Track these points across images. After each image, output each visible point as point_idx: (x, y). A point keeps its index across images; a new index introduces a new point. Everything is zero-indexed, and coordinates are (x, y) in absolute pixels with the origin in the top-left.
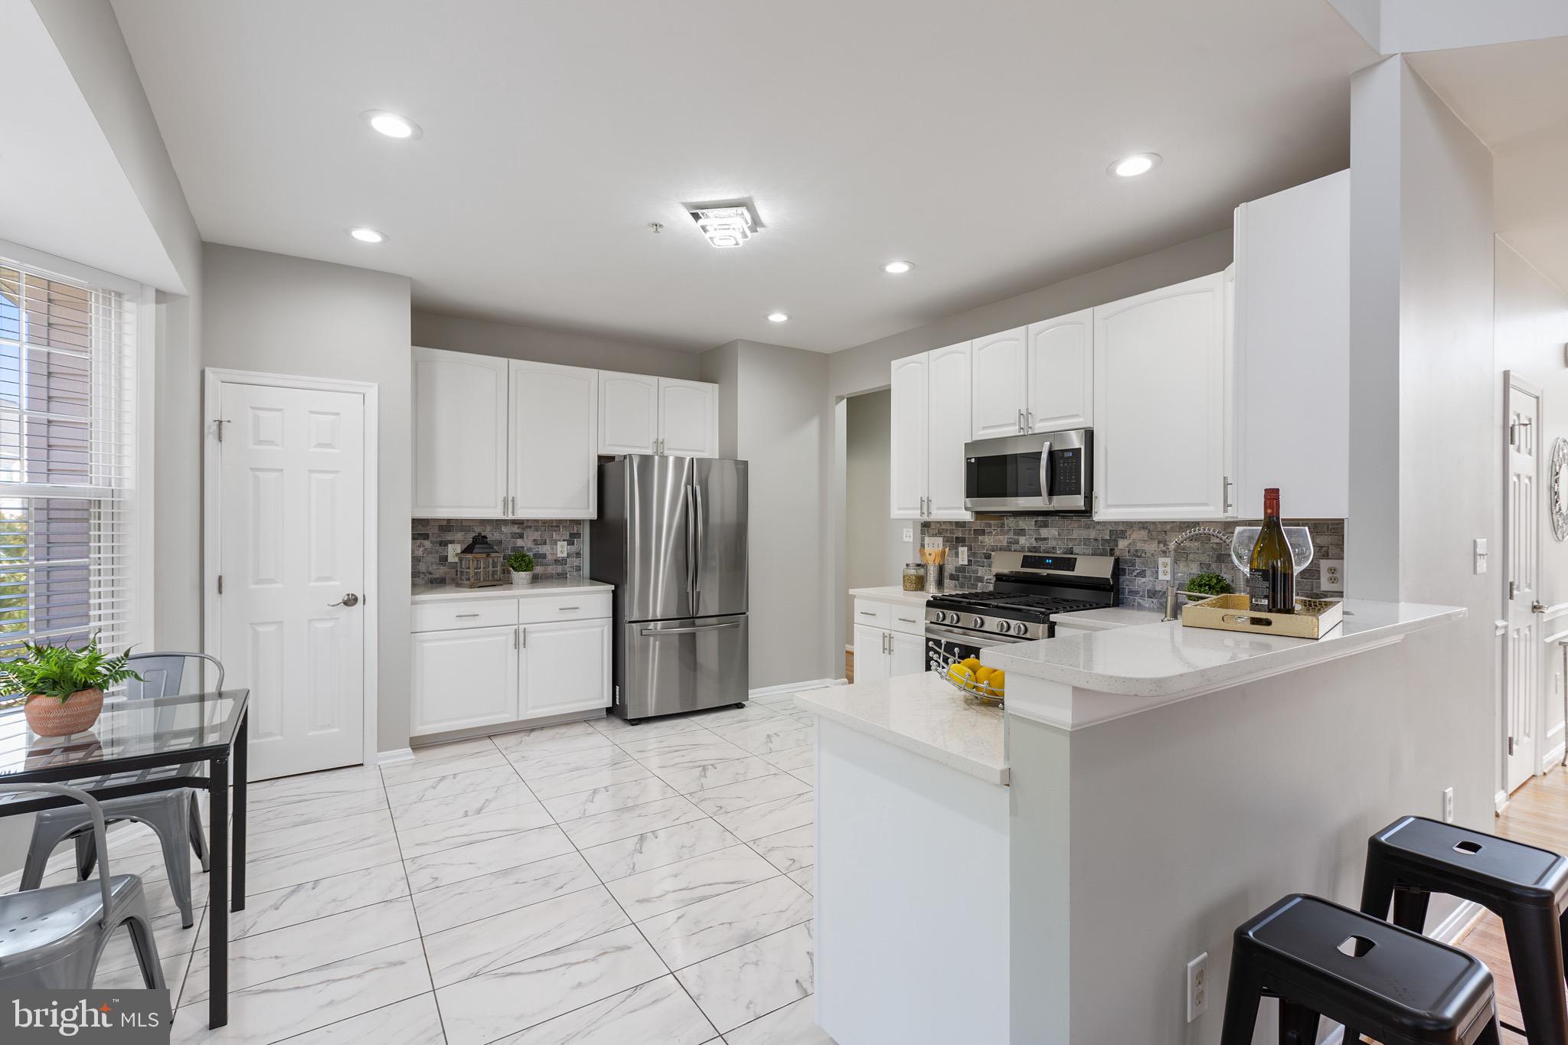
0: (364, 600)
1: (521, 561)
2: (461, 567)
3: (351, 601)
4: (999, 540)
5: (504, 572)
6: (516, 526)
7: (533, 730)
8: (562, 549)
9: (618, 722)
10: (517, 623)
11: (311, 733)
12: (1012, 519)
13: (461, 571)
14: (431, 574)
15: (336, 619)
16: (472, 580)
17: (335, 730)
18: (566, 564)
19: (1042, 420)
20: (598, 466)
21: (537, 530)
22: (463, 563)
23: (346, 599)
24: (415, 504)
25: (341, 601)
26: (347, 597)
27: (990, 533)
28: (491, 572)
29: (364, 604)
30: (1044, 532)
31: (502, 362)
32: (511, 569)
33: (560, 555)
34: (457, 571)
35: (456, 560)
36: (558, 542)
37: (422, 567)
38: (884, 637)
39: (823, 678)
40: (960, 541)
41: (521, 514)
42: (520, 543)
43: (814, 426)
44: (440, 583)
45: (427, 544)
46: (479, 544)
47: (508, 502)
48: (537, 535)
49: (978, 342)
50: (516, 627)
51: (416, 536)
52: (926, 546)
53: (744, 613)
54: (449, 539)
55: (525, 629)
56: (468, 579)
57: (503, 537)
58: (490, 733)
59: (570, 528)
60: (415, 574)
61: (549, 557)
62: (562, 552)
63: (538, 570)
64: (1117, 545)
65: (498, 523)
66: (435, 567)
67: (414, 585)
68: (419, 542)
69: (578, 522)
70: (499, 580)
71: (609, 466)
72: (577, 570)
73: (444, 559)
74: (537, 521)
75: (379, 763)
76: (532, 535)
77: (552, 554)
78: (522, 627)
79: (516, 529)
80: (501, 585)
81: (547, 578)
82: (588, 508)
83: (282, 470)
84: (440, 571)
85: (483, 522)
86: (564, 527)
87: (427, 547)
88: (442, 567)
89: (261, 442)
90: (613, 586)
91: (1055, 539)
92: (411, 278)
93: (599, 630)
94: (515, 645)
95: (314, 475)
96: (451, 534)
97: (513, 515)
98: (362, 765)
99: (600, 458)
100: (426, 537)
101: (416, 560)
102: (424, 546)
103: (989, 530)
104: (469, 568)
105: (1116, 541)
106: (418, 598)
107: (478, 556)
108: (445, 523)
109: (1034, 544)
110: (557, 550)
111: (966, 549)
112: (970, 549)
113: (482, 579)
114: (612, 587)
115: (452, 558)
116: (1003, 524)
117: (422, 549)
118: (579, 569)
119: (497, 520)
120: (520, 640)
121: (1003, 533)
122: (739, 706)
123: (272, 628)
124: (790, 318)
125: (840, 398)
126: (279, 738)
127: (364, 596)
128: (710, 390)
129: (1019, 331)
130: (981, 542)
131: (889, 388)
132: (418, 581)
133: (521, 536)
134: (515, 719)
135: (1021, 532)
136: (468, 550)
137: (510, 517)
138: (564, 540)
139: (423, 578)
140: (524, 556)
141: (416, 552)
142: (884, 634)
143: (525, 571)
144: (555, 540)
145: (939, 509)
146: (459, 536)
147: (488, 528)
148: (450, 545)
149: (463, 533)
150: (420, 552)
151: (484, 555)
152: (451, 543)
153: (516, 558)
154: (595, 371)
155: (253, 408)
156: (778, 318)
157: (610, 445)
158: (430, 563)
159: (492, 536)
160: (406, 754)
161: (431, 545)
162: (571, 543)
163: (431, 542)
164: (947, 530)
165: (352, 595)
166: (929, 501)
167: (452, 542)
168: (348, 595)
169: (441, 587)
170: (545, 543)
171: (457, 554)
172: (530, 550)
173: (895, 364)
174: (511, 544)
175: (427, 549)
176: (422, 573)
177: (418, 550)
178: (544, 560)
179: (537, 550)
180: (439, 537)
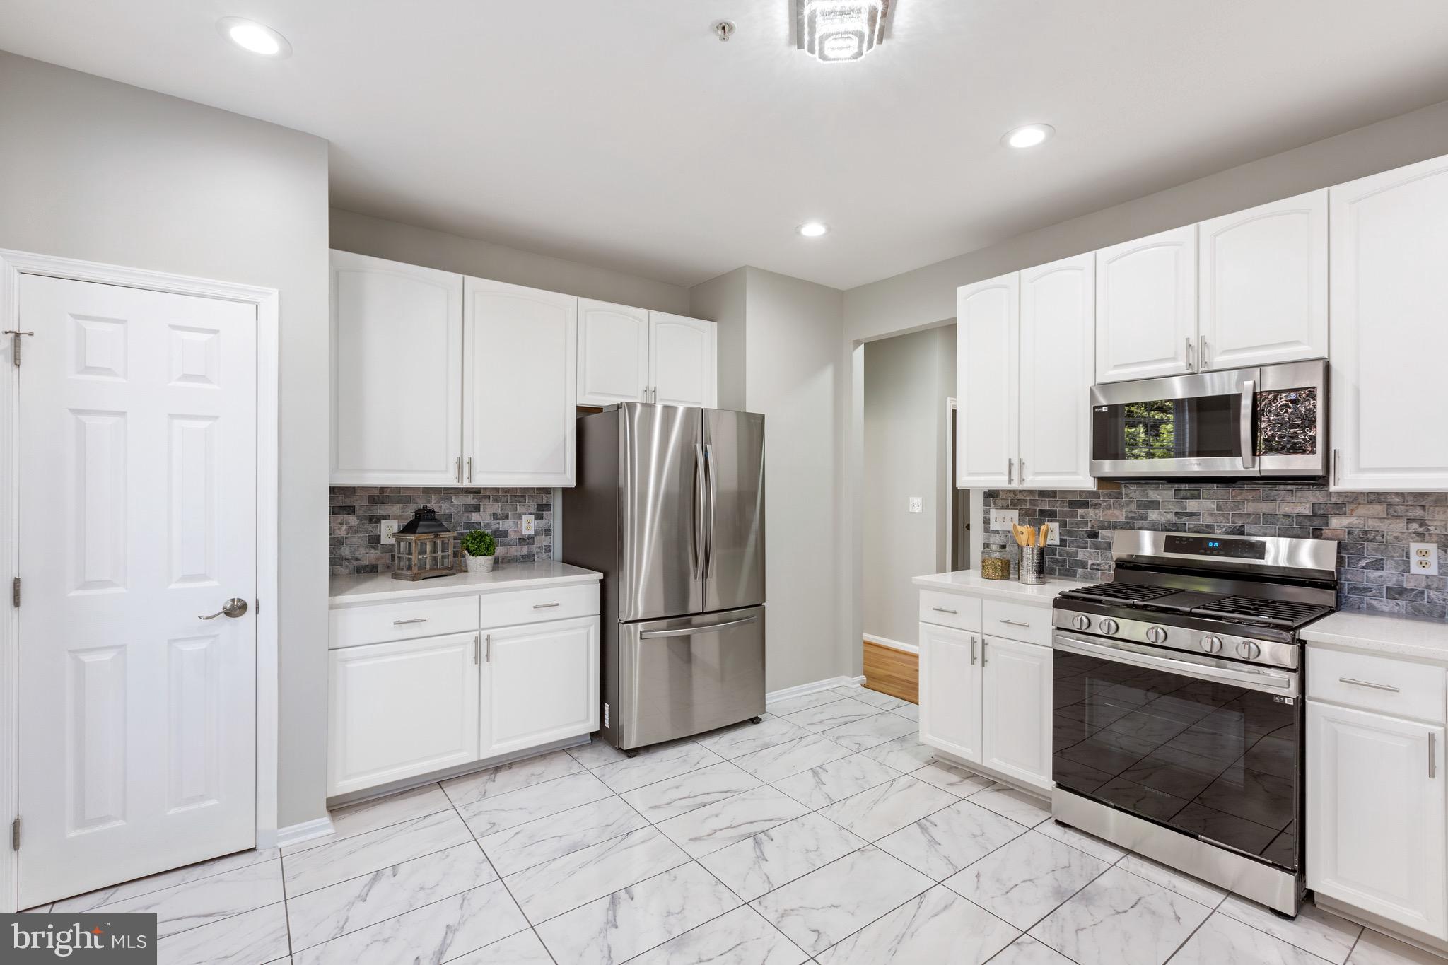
0: (257, 608)
1: (481, 543)
2: (399, 552)
3: (236, 609)
4: (1113, 515)
5: (455, 555)
6: (470, 496)
7: (497, 769)
8: (528, 525)
9: (608, 752)
10: (478, 628)
11: (172, 812)
12: (1133, 488)
13: (399, 558)
14: (357, 560)
15: (214, 636)
16: (415, 570)
17: (213, 802)
18: (533, 544)
19: (1225, 352)
20: (577, 419)
21: (496, 501)
22: (402, 544)
23: (228, 606)
24: (335, 467)
25: (222, 610)
26: (231, 603)
27: (1096, 506)
28: (440, 557)
29: (257, 612)
30: (1192, 506)
31: (455, 278)
32: (466, 553)
33: (525, 532)
34: (393, 556)
35: (393, 541)
36: (523, 516)
37: (346, 552)
38: (973, 642)
39: (838, 676)
40: (1049, 515)
41: (481, 481)
42: (475, 517)
43: (828, 375)
44: (371, 572)
45: (352, 520)
46: (423, 520)
47: (461, 465)
48: (497, 507)
49: (1105, 253)
50: (477, 634)
51: (336, 510)
52: (992, 521)
53: (761, 605)
54: (383, 513)
55: (489, 636)
56: (409, 568)
57: (453, 510)
58: (440, 781)
59: (539, 498)
60: (335, 561)
61: (512, 535)
62: (528, 529)
63: (500, 551)
64: (1327, 525)
65: (446, 493)
66: (363, 551)
67: (333, 576)
68: (340, 517)
69: (547, 491)
70: (450, 568)
71: (592, 419)
72: (546, 551)
73: (376, 540)
74: (497, 490)
75: (280, 845)
76: (489, 508)
77: (516, 531)
78: (484, 634)
79: (470, 500)
80: (454, 574)
81: (509, 562)
82: (565, 472)
83: (123, 414)
84: (370, 556)
85: (428, 491)
86: (530, 496)
87: (352, 524)
88: (372, 551)
89: (87, 370)
90: (602, 574)
91: (1211, 514)
92: (328, 142)
93: (583, 632)
94: (476, 658)
95: (176, 422)
96: (386, 506)
97: (470, 481)
98: (254, 849)
99: (581, 409)
100: (351, 510)
101: (335, 542)
102: (346, 523)
103: (1095, 501)
104: (410, 553)
105: (1325, 518)
106: (340, 599)
107: (424, 536)
108: (376, 493)
109: (1174, 520)
110: (521, 526)
111: (1056, 526)
112: (1063, 525)
113: (428, 567)
114: (600, 576)
115: (386, 539)
116: (1120, 494)
117: (345, 527)
118: (548, 549)
119: (445, 489)
120: (482, 651)
121: (1121, 507)
122: (755, 721)
123: (107, 656)
124: (829, 229)
125: (857, 343)
126: (120, 823)
127: (257, 601)
128: (707, 330)
129: (1185, 233)
130: (1082, 517)
131: (954, 323)
132: (341, 570)
133: (477, 509)
134: (474, 759)
135: (1154, 505)
136: (409, 528)
137: (466, 484)
138: (530, 514)
139: (347, 566)
140: (483, 535)
141: (338, 531)
142: (973, 638)
143: (485, 555)
144: (520, 513)
145: (1036, 474)
146: (396, 509)
147: (434, 499)
148: (383, 521)
149: (401, 505)
150: (342, 532)
151: (431, 536)
152: (384, 519)
153: (473, 538)
154: (574, 298)
155: (76, 317)
156: (813, 230)
157: (591, 393)
158: (356, 548)
159: (441, 509)
160: (323, 825)
161: (358, 522)
162: (539, 517)
163: (358, 518)
164: (1026, 501)
165: (239, 600)
166: (1022, 464)
167: (386, 517)
168: (233, 600)
169: (371, 578)
170: (507, 517)
171: (394, 535)
172: (488, 526)
173: (962, 291)
174: (464, 520)
175: (351, 527)
176: (346, 559)
177: (339, 529)
178: (506, 540)
179: (497, 526)
180: (370, 510)
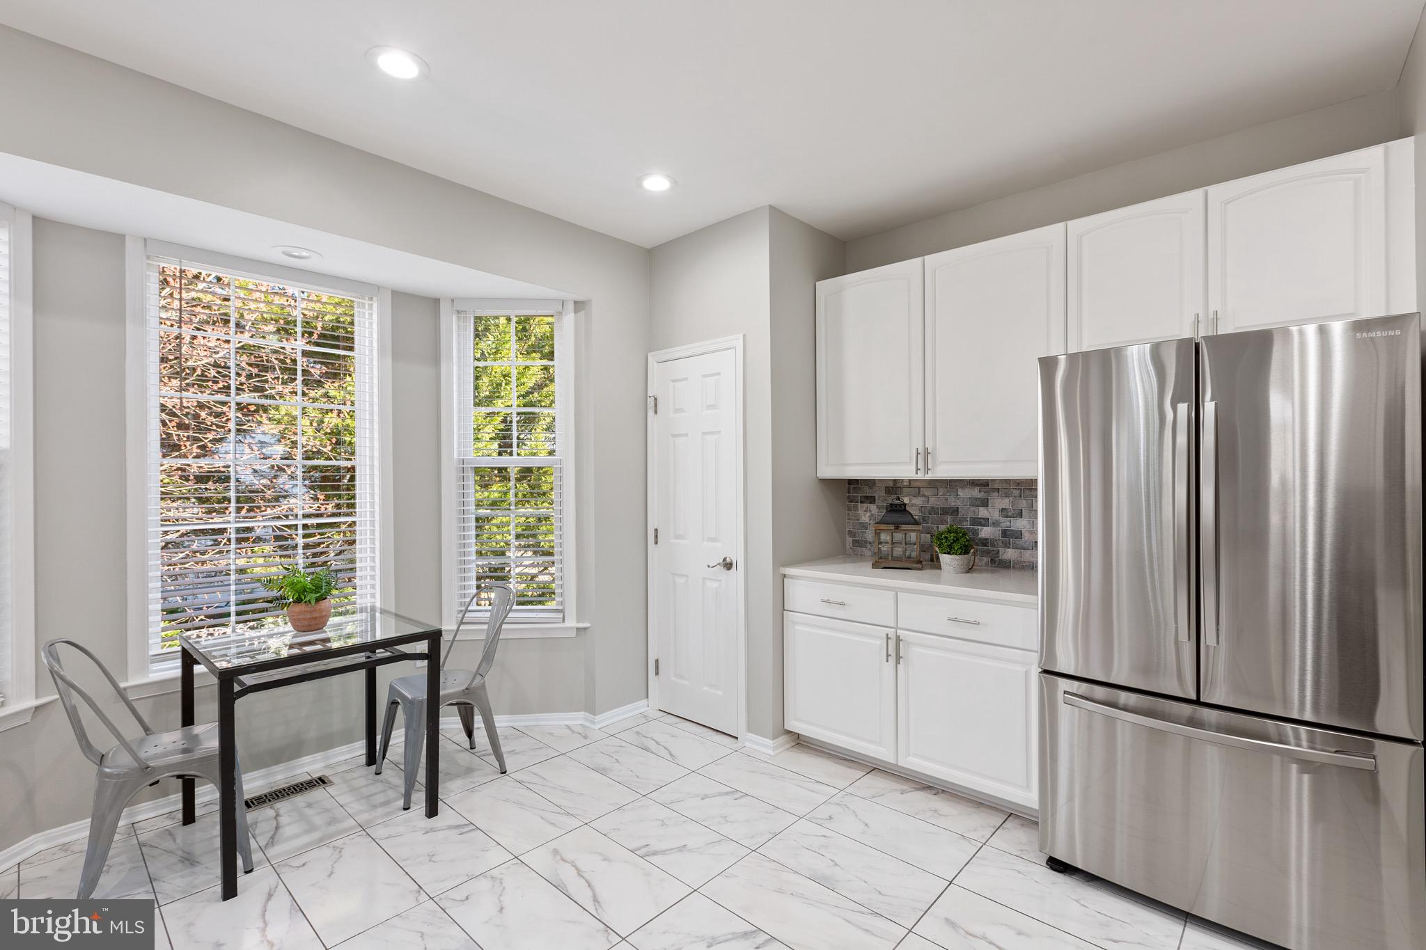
0: (737, 565)
3: (728, 564)
6: (977, 489)
7: (926, 788)
10: (895, 626)
11: (705, 688)
15: (720, 581)
17: (720, 693)
23: (724, 562)
26: (724, 559)
29: (736, 568)
31: (915, 264)
45: (874, 508)
47: (925, 455)
48: (1005, 503)
51: (863, 499)
55: (900, 637)
57: (959, 504)
58: (878, 768)
74: (1008, 481)
75: (746, 744)
76: (998, 503)
79: (976, 493)
87: (873, 512)
89: (677, 411)
94: (887, 655)
97: (927, 470)
98: (736, 737)
100: (872, 500)
102: (870, 511)
108: (891, 484)
113: (889, 557)
117: (868, 514)
120: (896, 651)
123: (683, 581)
127: (736, 561)
133: (985, 503)
139: (870, 549)
141: (863, 518)
143: (962, 554)
154: (1062, 224)
155: (673, 381)
159: (912, 502)
161: (877, 510)
163: (878, 507)
165: (728, 558)
170: (1020, 515)
174: (971, 515)
175: (872, 515)
176: (870, 543)
177: (865, 515)
178: (1018, 541)
179: (1008, 524)
180: (886, 500)
